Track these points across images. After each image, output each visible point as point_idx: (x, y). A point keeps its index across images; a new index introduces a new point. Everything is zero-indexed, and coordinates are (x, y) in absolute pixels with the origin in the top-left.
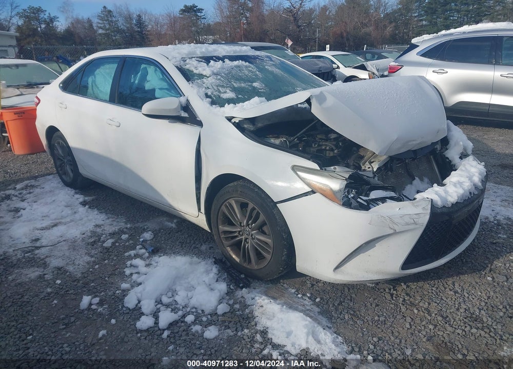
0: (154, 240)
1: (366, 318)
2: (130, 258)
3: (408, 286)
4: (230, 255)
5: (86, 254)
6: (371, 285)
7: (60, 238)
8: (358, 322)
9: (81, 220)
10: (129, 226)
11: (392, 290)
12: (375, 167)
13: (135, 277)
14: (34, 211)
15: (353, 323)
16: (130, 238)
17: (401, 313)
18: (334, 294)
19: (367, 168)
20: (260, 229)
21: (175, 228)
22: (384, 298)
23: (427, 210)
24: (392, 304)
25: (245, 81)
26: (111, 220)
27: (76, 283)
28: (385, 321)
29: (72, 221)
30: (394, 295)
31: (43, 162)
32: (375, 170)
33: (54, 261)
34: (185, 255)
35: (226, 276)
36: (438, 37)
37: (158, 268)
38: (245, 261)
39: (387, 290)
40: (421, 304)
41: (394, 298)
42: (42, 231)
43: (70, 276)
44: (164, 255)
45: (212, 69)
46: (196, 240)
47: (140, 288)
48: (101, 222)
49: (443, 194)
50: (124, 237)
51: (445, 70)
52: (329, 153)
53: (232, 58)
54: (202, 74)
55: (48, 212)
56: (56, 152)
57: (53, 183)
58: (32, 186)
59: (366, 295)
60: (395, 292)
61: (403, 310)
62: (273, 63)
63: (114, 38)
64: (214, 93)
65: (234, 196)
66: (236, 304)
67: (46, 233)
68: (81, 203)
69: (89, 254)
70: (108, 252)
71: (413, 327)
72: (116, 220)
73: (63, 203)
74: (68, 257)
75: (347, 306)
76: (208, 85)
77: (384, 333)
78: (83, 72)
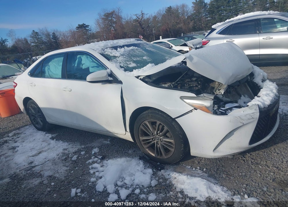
0: (100, 152)
1: (235, 175)
2: (90, 164)
3: (251, 155)
4: (149, 153)
5: (63, 166)
6: (230, 157)
7: (45, 159)
8: (231, 178)
9: (54, 148)
10: (83, 147)
11: (243, 158)
12: (222, 92)
13: (97, 174)
14: (24, 147)
15: (228, 179)
16: (86, 153)
17: (253, 169)
18: (212, 165)
19: (218, 93)
20: (165, 135)
21: (110, 144)
22: (241, 163)
23: (257, 110)
24: (246, 165)
25: (138, 56)
26: (71, 145)
27: (63, 183)
28: (246, 175)
29: (49, 149)
30: (245, 160)
31: (20, 120)
32: (223, 93)
33: (46, 173)
34: (121, 157)
35: (149, 165)
36: (226, 23)
37: (109, 167)
38: (158, 155)
39: (240, 158)
40: (262, 163)
41: (246, 162)
42: (34, 157)
43: (58, 179)
44: (109, 159)
45: (120, 52)
46: (124, 148)
47: (103, 179)
48: (66, 147)
49: (262, 101)
50: (83, 153)
51: (233, 39)
52: (196, 88)
53: (128, 46)
54: (115, 56)
55: (33, 146)
56: (30, 112)
57: (30, 130)
58: (18, 134)
59: (230, 162)
60: (245, 159)
61: (253, 167)
62: (149, 46)
63: (41, 47)
64: (125, 65)
65: (148, 119)
66: (160, 179)
67: (36, 158)
68: (51, 139)
69: (65, 166)
70: (75, 163)
71: (262, 176)
72: (75, 145)
73: (41, 140)
74: (53, 169)
75: (222, 170)
76: (120, 61)
77: (248, 181)
78: (42, 65)
